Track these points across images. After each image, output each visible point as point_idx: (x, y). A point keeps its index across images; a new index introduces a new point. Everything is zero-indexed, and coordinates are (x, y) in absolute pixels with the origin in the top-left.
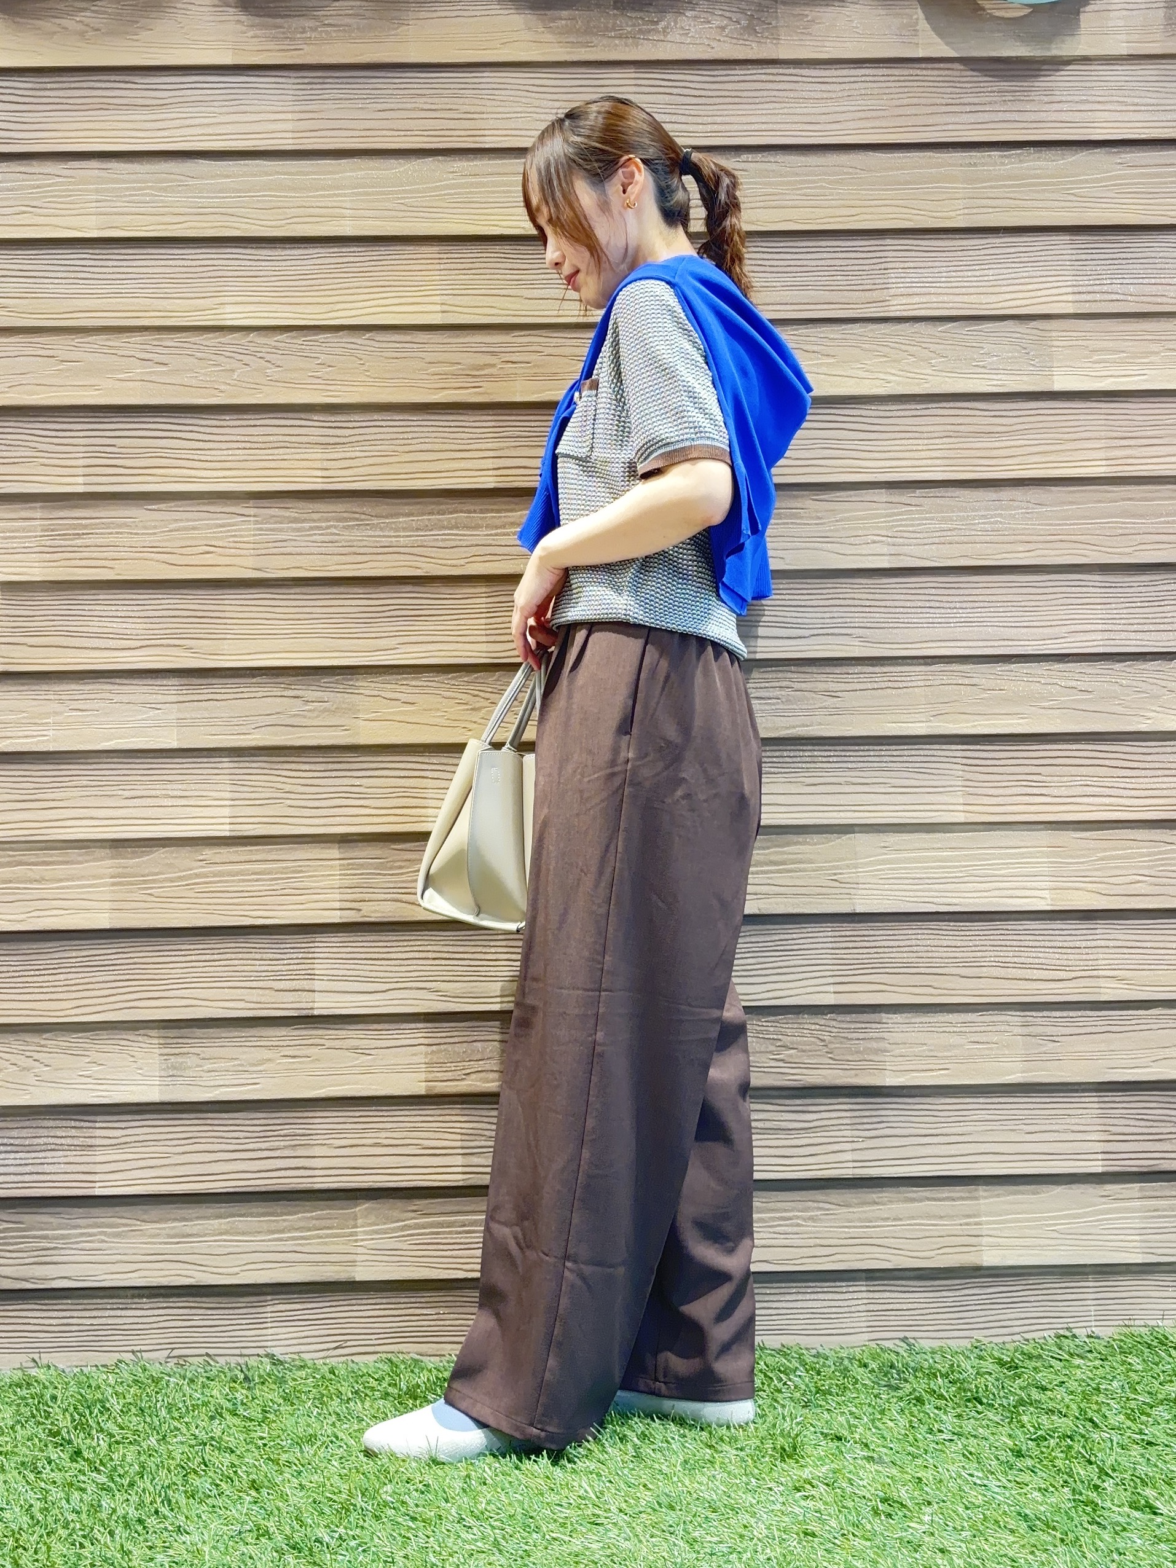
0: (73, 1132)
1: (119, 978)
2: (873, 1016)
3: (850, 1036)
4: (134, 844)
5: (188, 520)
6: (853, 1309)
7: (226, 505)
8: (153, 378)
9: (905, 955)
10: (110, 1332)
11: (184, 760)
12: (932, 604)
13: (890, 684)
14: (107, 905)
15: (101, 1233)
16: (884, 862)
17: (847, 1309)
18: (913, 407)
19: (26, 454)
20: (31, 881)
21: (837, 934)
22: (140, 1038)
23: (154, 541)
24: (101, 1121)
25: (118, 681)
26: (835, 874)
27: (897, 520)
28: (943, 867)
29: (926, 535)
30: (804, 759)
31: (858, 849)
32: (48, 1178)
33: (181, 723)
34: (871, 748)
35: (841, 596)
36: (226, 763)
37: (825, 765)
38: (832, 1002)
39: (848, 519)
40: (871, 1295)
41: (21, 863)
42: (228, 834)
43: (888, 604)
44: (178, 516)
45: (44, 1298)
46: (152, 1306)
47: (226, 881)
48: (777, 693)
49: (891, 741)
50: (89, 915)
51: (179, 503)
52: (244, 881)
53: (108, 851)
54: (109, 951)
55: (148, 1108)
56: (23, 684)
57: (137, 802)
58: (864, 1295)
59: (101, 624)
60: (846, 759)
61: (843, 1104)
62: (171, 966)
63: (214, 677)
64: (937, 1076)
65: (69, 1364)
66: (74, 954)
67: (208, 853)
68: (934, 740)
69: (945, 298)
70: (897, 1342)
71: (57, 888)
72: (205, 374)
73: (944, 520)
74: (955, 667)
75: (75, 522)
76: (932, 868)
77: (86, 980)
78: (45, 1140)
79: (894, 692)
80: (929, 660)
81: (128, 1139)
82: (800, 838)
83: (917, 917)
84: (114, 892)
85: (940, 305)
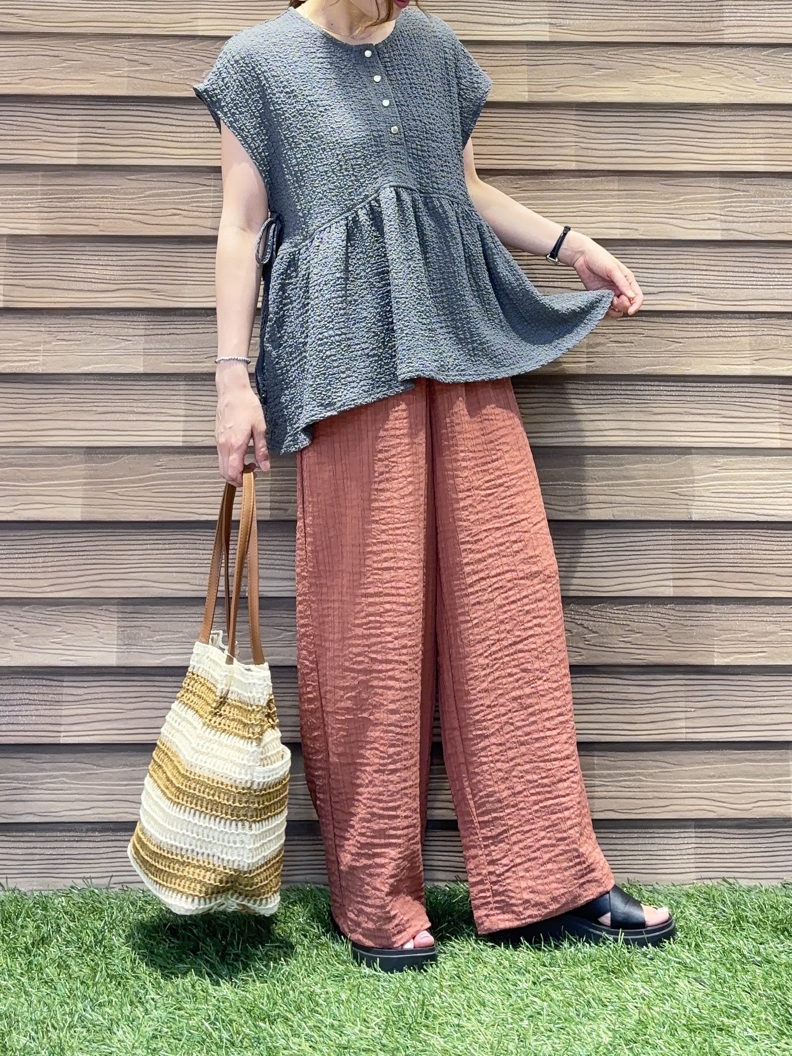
0: (45, 690)
1: (86, 562)
2: (704, 606)
3: (686, 623)
4: (103, 451)
5: (160, 188)
6: (684, 852)
7: (191, 177)
8: (138, 75)
9: (732, 556)
10: (66, 861)
11: (148, 383)
12: (756, 270)
13: (721, 334)
14: (80, 501)
15: (63, 776)
16: (715, 479)
17: (678, 852)
18: (742, 113)
19: (33, 133)
20: (18, 481)
21: (676, 537)
22: (103, 613)
23: (132, 205)
24: (67, 681)
25: (97, 317)
26: (676, 488)
27: (728, 202)
28: (761, 484)
29: (751, 215)
30: (651, 393)
31: (694, 468)
32: (22, 728)
33: (146, 353)
34: (706, 384)
35: (683, 261)
36: (182, 386)
37: (669, 398)
38: (672, 595)
39: (689, 200)
40: (699, 840)
41: (10, 465)
42: (181, 444)
43: (721, 268)
44: (153, 184)
45: (12, 831)
46: (102, 838)
47: (178, 484)
48: (631, 338)
49: (721, 380)
50: (64, 509)
51: (154, 174)
52: (193, 483)
53: (82, 456)
54: (80, 540)
55: (106, 671)
56: (20, 318)
57: (108, 417)
58: (693, 840)
59: (85, 271)
60: (686, 393)
61: (678, 680)
62: (130, 553)
63: (175, 315)
64: (756, 658)
65: (30, 888)
66: (51, 541)
67: (164, 459)
68: (755, 380)
69: (768, 29)
70: (720, 881)
71: (40, 486)
72: (180, 73)
73: (765, 203)
74: (774, 321)
75: (69, 188)
76: (754, 485)
77: (61, 563)
78: (21, 696)
79: (725, 340)
80: (753, 315)
81: (89, 697)
82: (648, 458)
83: (742, 525)
84: (85, 490)
85: (764, 35)
